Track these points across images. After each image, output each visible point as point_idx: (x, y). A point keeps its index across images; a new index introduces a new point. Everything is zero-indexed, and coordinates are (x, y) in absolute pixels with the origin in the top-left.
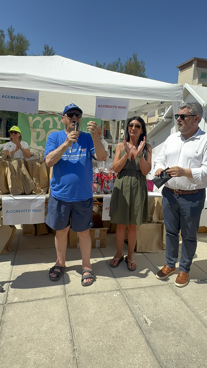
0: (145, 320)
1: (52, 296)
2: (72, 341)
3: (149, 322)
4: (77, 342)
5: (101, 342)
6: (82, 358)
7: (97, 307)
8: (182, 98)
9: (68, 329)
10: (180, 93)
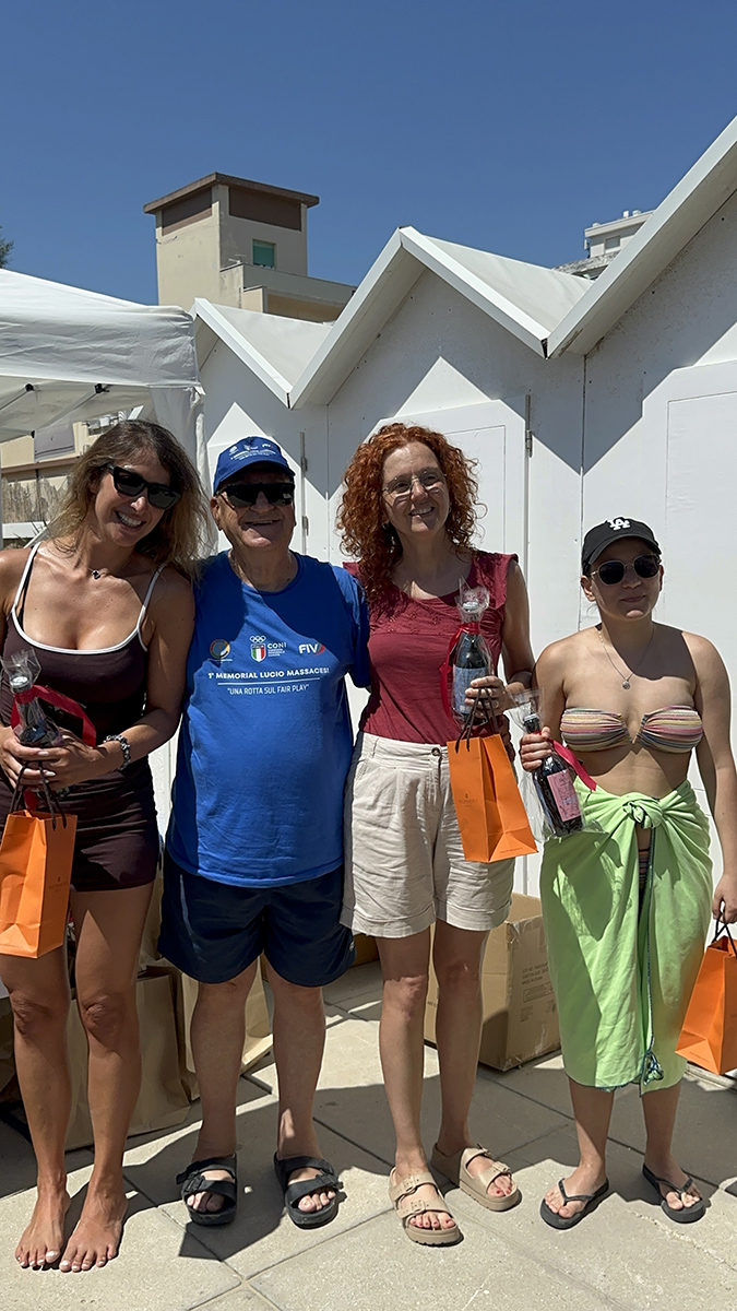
8: (192, 370)
10: (180, 350)
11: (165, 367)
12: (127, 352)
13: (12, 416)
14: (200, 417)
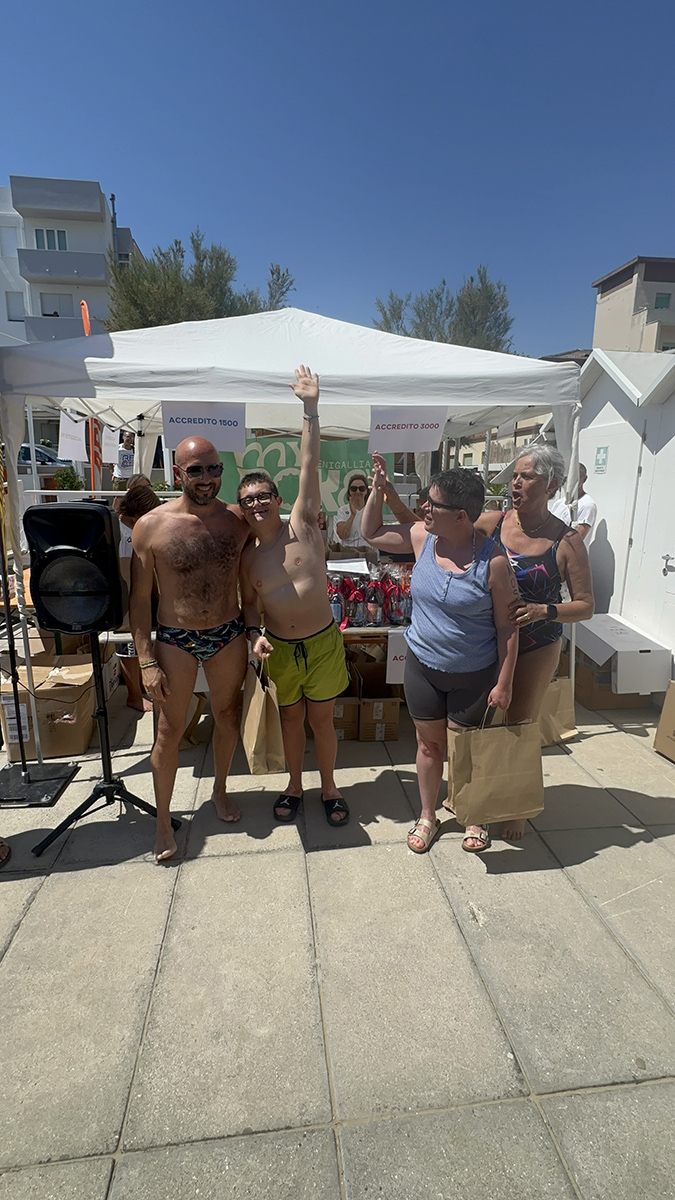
0: (473, 913)
1: (276, 848)
2: (312, 946)
3: (482, 918)
4: (322, 951)
5: (372, 955)
6: (329, 985)
7: (370, 876)
8: (576, 395)
9: (304, 923)
10: (571, 385)
11: (562, 394)
12: (542, 388)
13: (490, 419)
14: (577, 419)
